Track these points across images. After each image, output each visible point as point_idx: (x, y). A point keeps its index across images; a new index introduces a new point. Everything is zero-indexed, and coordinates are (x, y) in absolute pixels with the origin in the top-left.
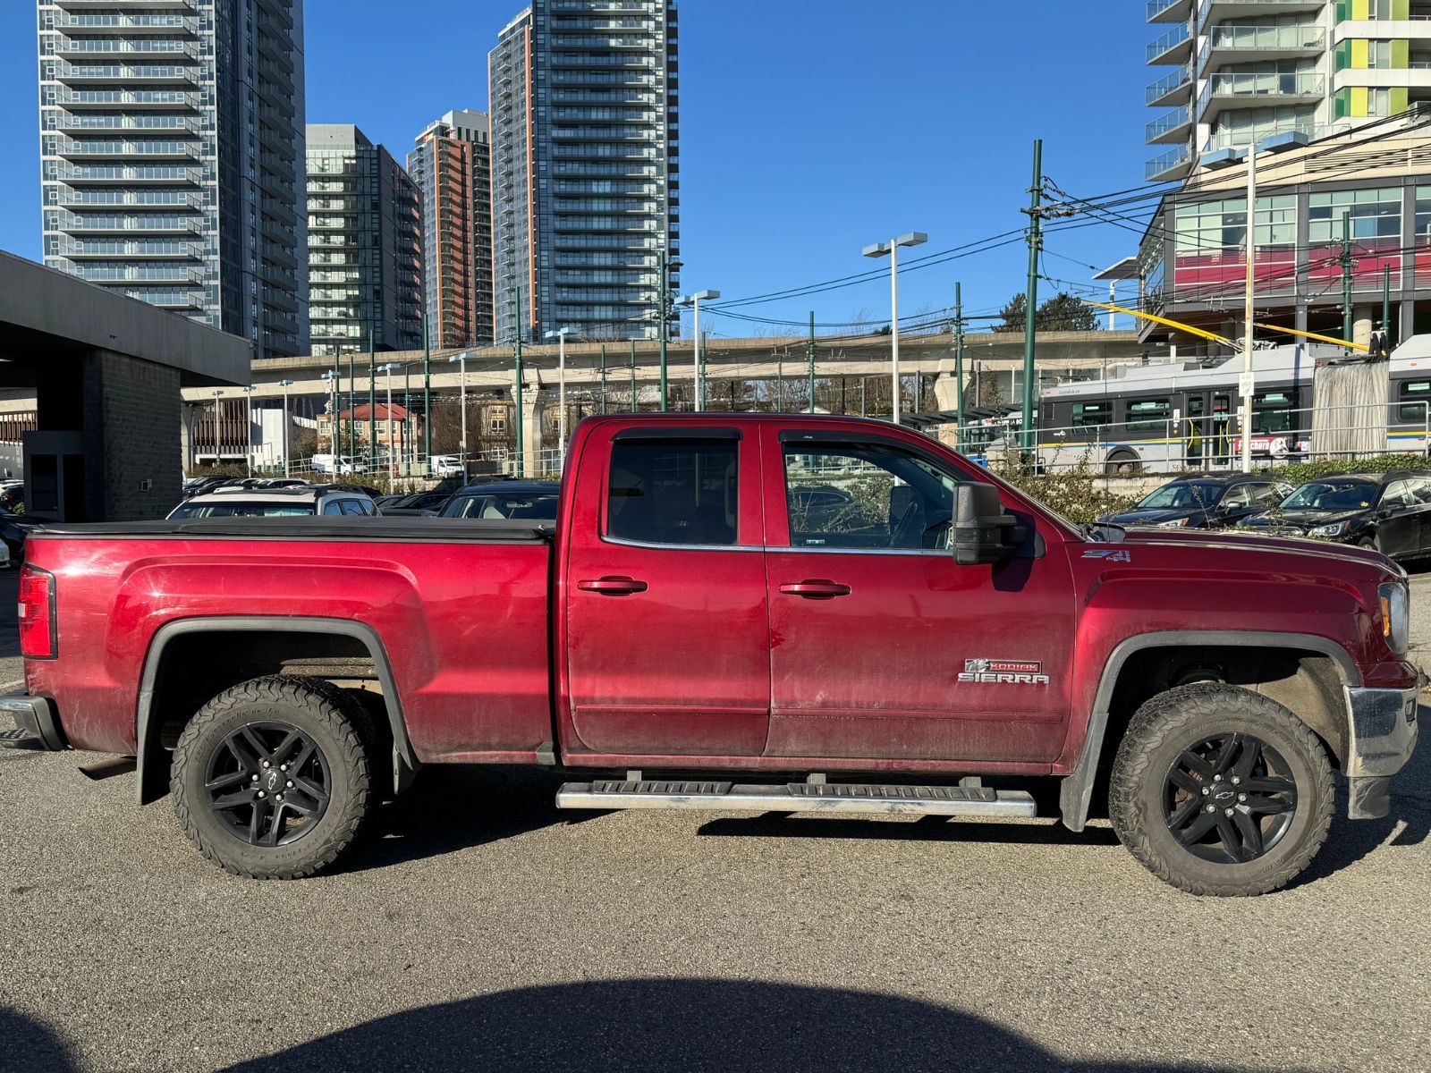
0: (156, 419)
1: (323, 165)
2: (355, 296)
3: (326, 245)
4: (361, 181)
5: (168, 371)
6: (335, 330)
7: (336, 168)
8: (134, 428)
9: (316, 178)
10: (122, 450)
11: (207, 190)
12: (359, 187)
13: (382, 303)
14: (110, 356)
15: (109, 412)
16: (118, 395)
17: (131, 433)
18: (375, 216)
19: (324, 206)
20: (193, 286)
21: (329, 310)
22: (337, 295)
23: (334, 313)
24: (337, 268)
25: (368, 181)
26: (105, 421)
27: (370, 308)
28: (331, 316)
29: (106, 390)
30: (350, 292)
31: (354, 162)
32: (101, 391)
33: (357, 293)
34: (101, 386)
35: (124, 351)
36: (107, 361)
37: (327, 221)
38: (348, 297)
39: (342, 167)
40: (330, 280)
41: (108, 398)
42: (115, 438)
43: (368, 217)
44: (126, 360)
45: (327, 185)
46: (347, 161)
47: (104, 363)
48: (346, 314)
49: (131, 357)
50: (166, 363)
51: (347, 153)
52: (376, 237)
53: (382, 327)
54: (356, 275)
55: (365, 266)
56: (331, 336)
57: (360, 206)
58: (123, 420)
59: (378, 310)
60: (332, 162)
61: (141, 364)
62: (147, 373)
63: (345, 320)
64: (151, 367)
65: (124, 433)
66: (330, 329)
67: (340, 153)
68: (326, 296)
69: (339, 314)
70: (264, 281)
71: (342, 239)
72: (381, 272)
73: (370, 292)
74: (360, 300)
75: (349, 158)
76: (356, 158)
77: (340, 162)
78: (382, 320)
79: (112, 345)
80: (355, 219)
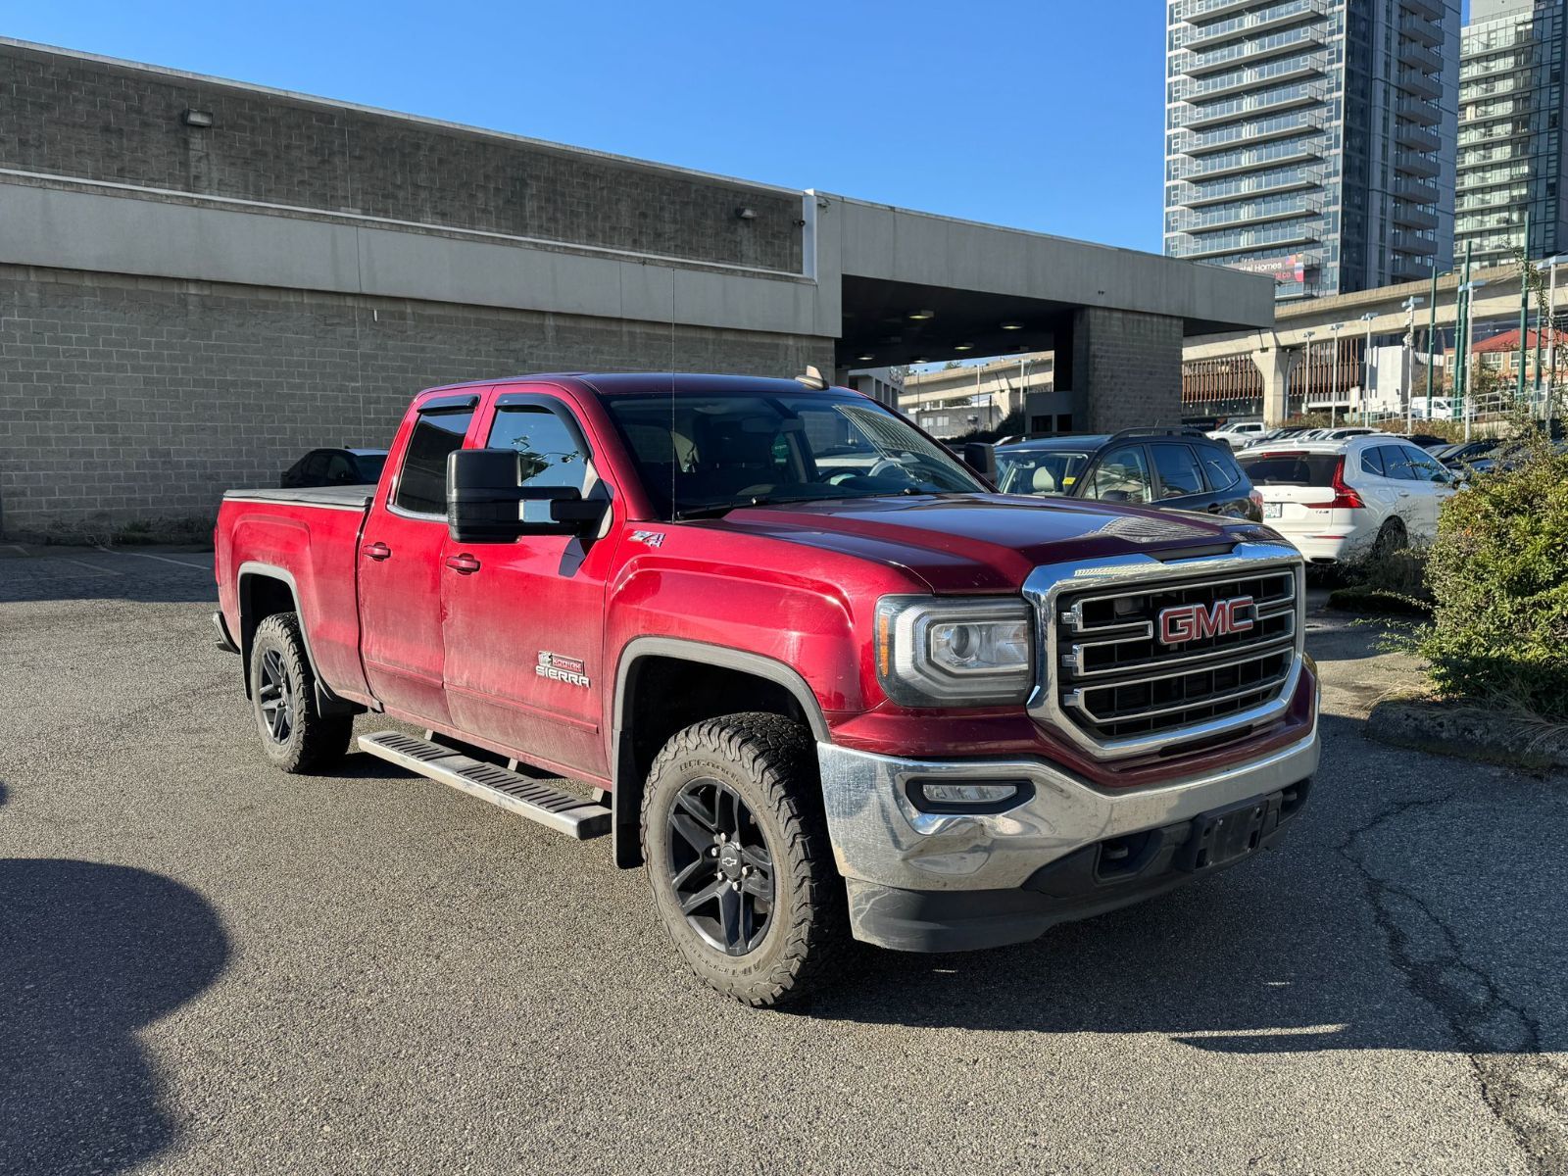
0: (1151, 373)
1: (1489, 39)
2: (1521, 196)
3: (1487, 139)
4: (1538, 49)
5: (1168, 321)
6: (1491, 243)
7: (1505, 39)
8: (1124, 384)
9: (1478, 59)
10: (1109, 407)
11: (1332, 104)
12: (1535, 58)
13: (1558, 200)
14: (1099, 313)
15: (1095, 369)
16: (1107, 352)
17: (1121, 390)
18: (1555, 90)
19: (1486, 91)
20: (1311, 215)
21: (1486, 218)
22: (1498, 198)
23: (1491, 221)
24: (1500, 165)
25: (1547, 48)
26: (1090, 379)
27: (1541, 207)
28: (1488, 226)
29: (1093, 348)
30: (1515, 193)
31: (1530, 26)
32: (1088, 349)
33: (1524, 191)
34: (1089, 344)
35: (1113, 306)
36: (1095, 319)
37: (1490, 108)
38: (1512, 198)
39: (1513, 38)
40: (1490, 182)
41: (1095, 356)
42: (1101, 395)
43: (1545, 93)
44: (1120, 315)
45: (1492, 64)
46: (1521, 28)
47: (1092, 320)
48: (1507, 221)
49: (1124, 311)
50: (1164, 312)
51: (1520, 18)
52: (1555, 116)
53: (1555, 231)
54: (1525, 169)
55: (1537, 156)
56: (1487, 250)
57: (1535, 81)
58: (1112, 377)
59: (1552, 209)
60: (1501, 33)
61: (1136, 317)
62: (1142, 325)
63: (1508, 228)
64: (1148, 318)
65: (1112, 390)
66: (1486, 243)
67: (1511, 20)
68: (1483, 201)
69: (1499, 222)
70: (1396, 197)
71: (1509, 127)
72: (1559, 161)
73: (1542, 186)
74: (1529, 200)
75: (1525, 23)
76: (1533, 21)
77: (1512, 31)
78: (1556, 221)
79: (1101, 301)
80: (1526, 99)
